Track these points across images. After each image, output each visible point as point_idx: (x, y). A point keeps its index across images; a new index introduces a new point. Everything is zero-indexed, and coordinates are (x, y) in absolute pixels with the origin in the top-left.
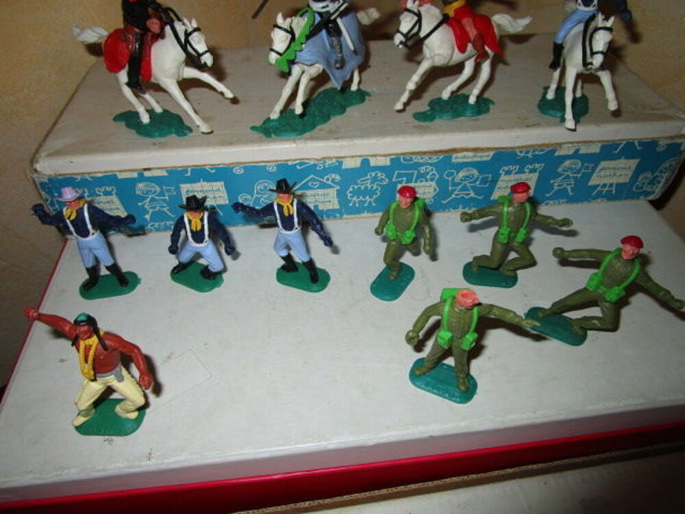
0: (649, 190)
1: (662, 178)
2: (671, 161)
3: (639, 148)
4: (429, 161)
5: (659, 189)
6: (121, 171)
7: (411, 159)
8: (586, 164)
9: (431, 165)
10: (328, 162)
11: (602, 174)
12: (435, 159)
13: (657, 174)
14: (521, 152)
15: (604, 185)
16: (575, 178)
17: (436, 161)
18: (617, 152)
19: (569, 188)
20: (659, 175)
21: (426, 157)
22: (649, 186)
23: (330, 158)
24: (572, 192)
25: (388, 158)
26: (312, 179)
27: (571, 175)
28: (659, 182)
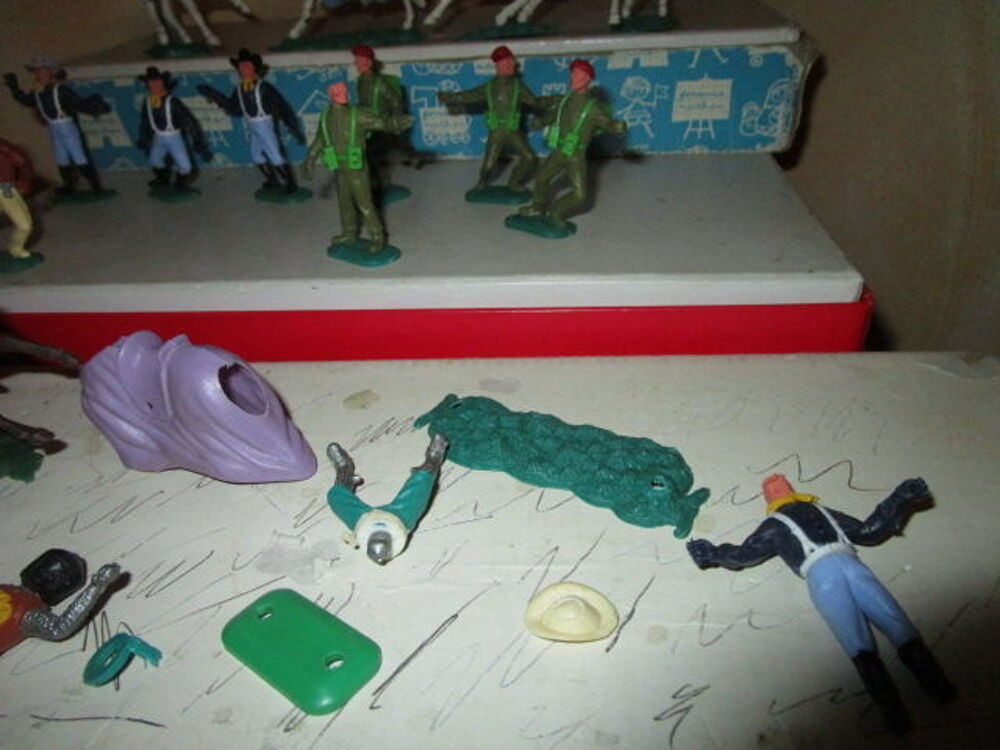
0: (766, 134)
1: (777, 113)
2: (781, 84)
3: (724, 61)
4: (448, 72)
5: (779, 130)
6: (119, 77)
7: (425, 70)
8: (657, 86)
9: (452, 78)
10: (332, 71)
11: (686, 102)
12: (453, 70)
13: (765, 106)
14: (560, 61)
15: (696, 124)
16: (650, 109)
17: (455, 72)
18: (693, 66)
19: (646, 125)
20: (770, 107)
21: (443, 66)
22: (763, 128)
23: (332, 66)
24: (653, 131)
25: (399, 66)
26: (318, 97)
27: (643, 104)
28: (775, 121)
